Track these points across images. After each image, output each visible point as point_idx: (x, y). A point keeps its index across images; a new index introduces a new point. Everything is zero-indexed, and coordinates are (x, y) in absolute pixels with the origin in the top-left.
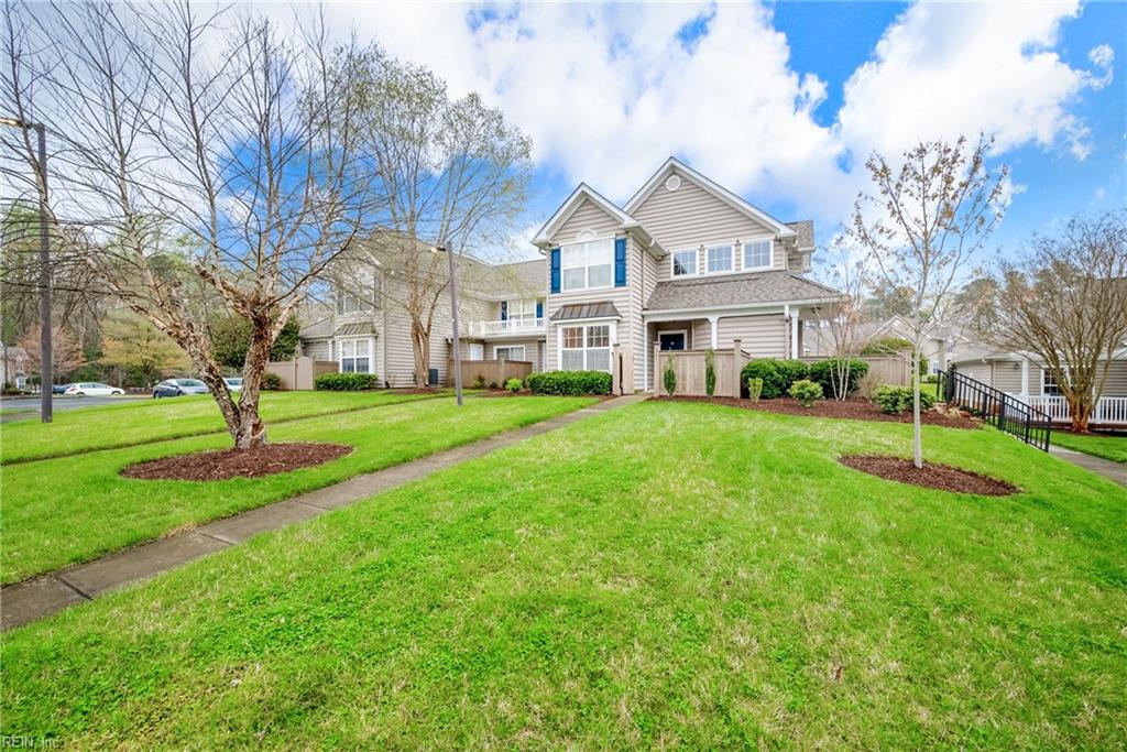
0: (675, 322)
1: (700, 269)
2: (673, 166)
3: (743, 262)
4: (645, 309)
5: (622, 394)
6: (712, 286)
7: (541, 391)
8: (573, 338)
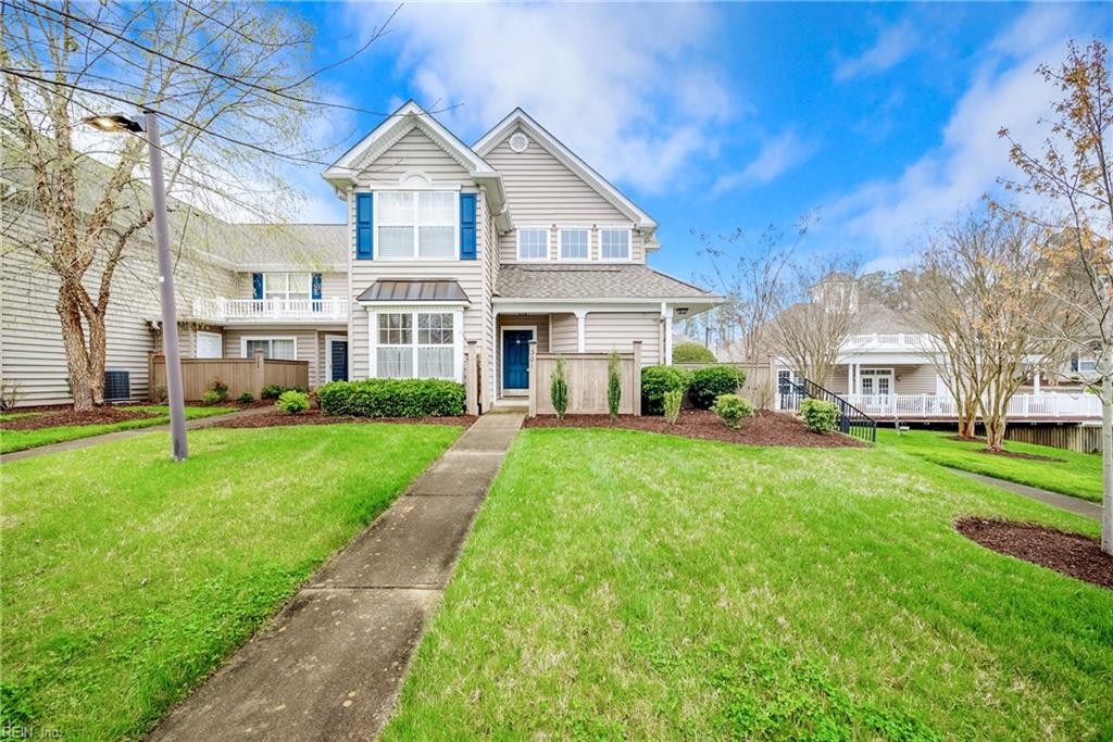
0: (526, 314)
1: (554, 255)
2: (519, 122)
3: (600, 251)
4: (495, 295)
5: (480, 413)
6: (570, 274)
7: (347, 412)
8: (394, 331)
